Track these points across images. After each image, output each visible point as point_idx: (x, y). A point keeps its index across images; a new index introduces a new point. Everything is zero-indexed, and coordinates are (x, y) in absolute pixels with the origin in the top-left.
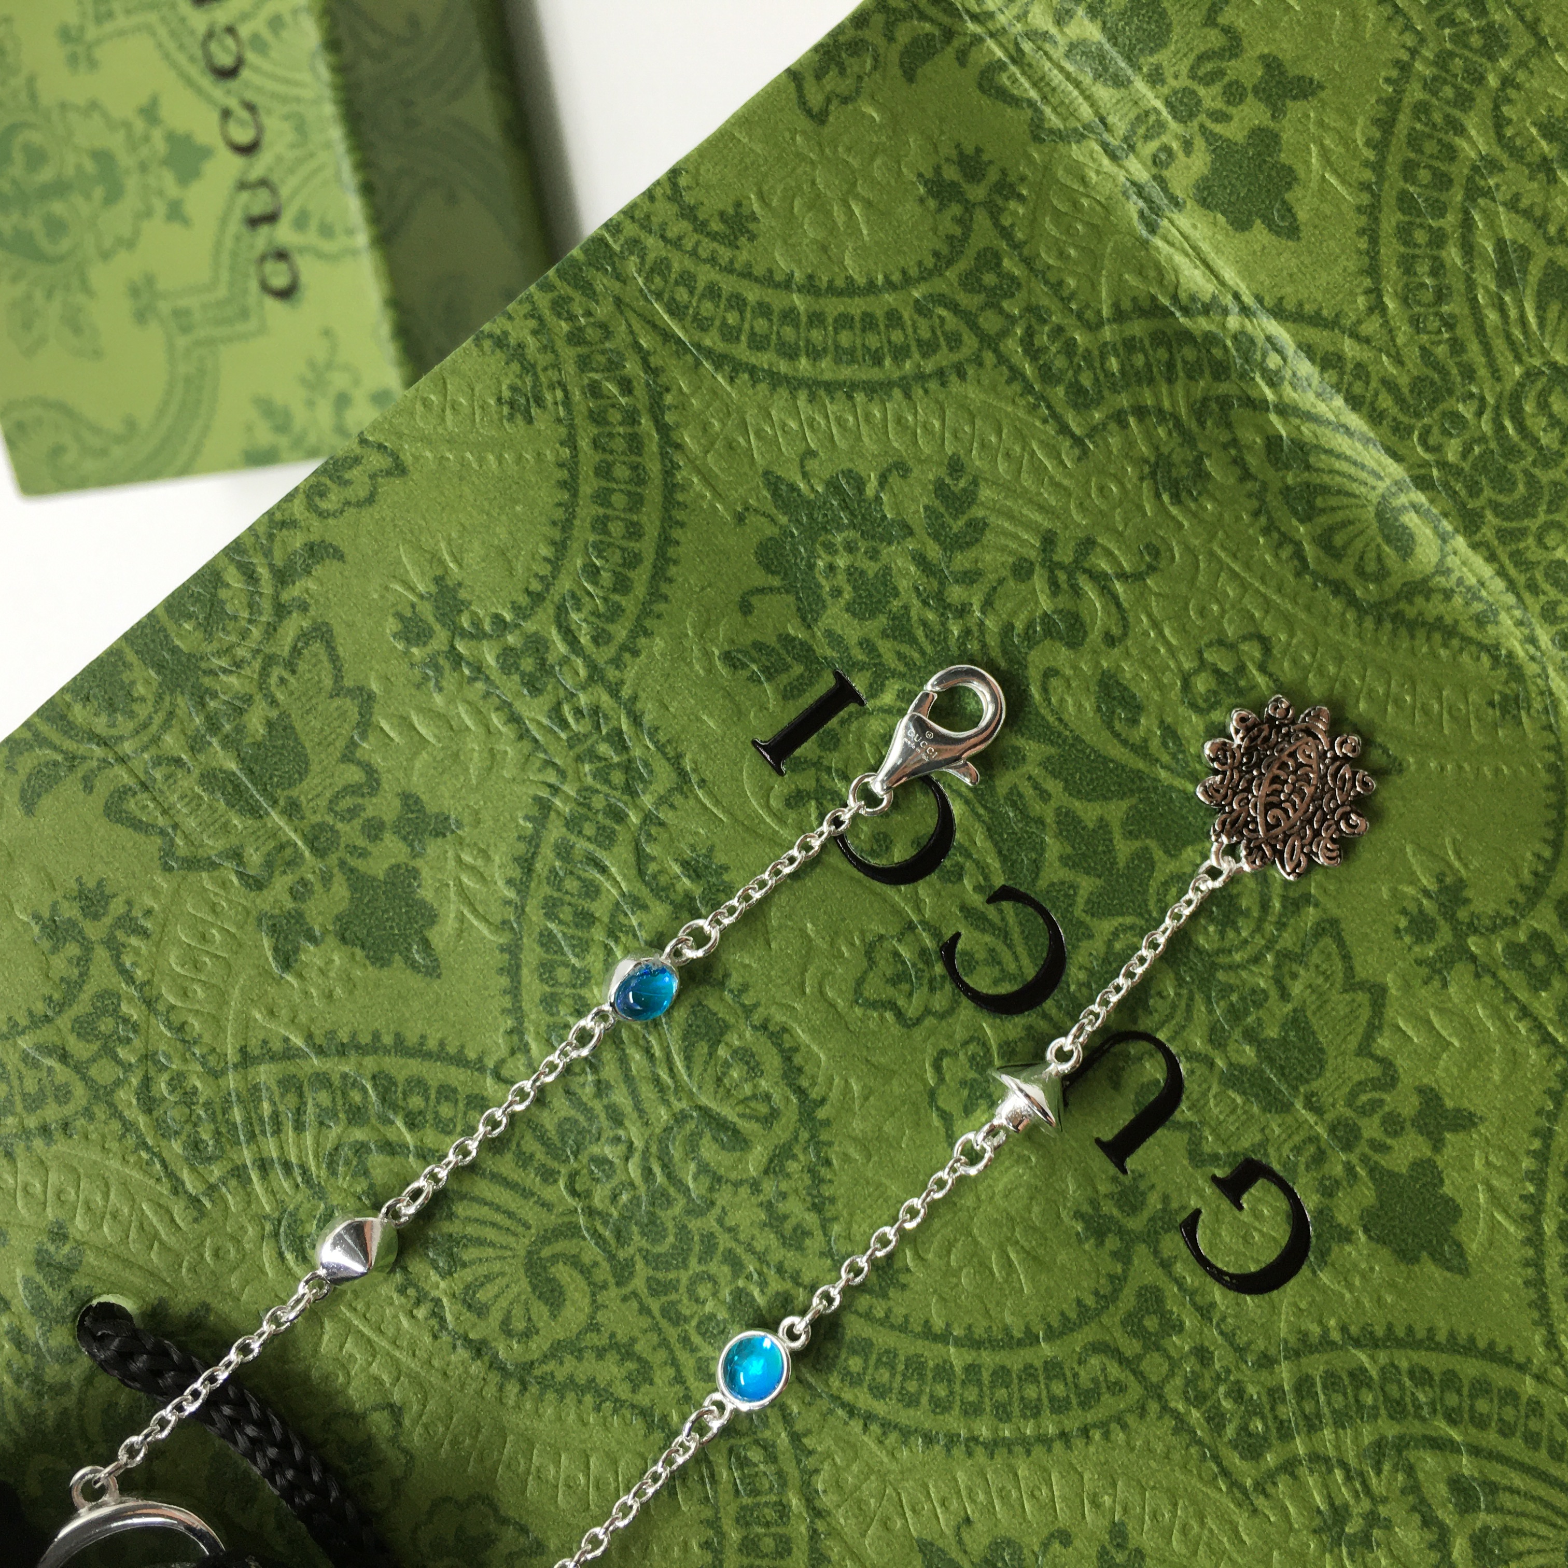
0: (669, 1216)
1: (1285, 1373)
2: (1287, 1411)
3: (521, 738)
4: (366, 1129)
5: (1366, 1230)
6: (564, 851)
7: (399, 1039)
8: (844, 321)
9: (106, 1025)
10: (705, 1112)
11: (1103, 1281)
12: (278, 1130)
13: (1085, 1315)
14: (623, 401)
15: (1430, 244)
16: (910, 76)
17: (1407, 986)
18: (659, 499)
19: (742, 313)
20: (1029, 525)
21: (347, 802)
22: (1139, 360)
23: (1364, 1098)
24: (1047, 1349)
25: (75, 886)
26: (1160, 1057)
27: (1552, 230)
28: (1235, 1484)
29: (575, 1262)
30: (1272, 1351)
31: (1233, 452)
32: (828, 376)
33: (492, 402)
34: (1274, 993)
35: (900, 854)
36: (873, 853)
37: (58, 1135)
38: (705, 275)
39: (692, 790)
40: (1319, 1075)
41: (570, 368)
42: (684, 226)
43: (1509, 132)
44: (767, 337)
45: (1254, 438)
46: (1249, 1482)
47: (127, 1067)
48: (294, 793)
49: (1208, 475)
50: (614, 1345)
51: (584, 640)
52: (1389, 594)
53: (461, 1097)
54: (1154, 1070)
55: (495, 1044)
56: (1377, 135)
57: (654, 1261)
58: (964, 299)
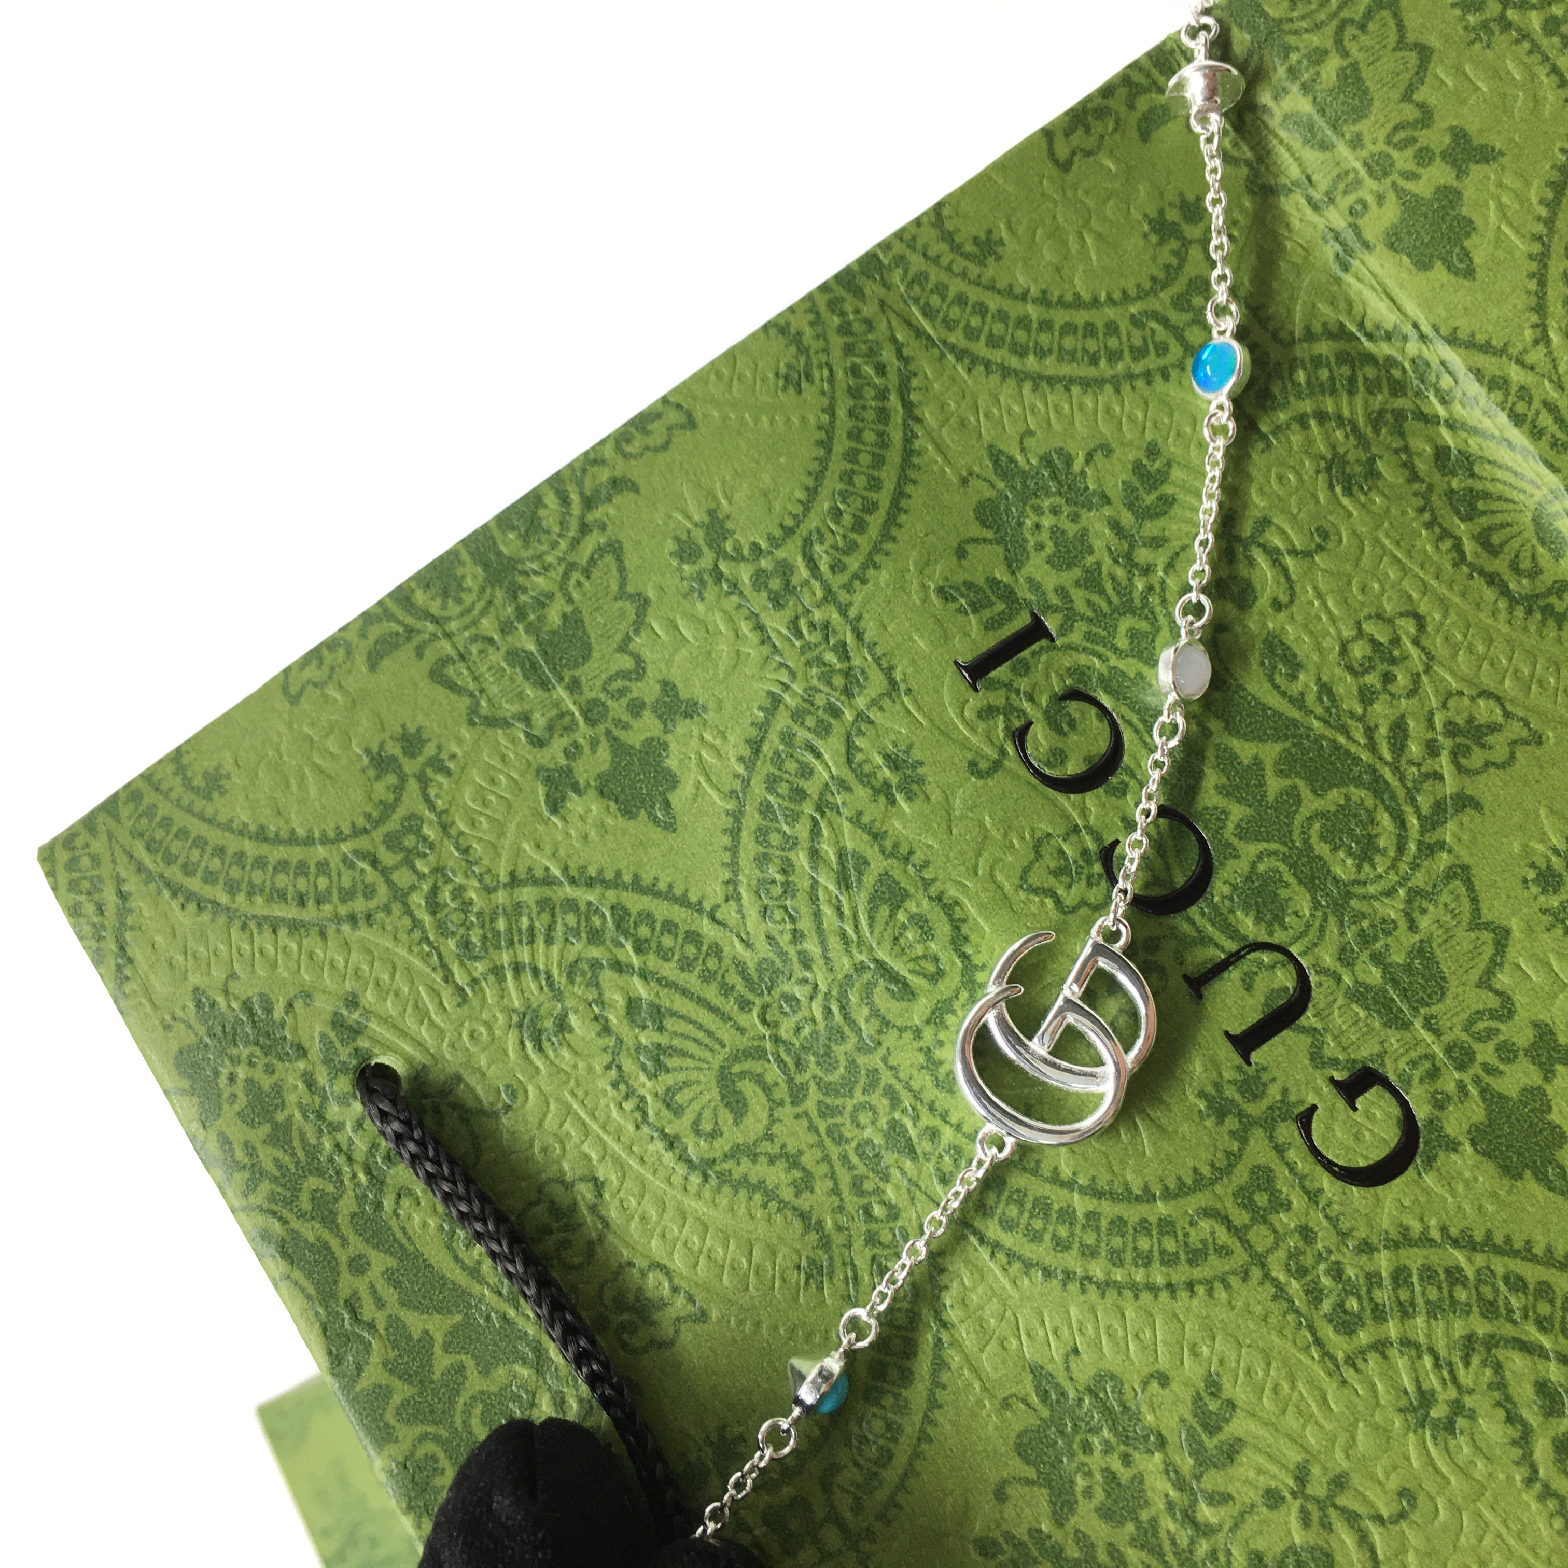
0: (840, 1051)
1: (1384, 1262)
2: (1383, 1295)
3: (763, 643)
4: (601, 949)
5: (1473, 1143)
6: (788, 738)
7: (636, 878)
8: (1069, 329)
9: (409, 841)
10: (879, 963)
11: (1219, 1155)
12: (531, 942)
13: (1200, 1183)
14: (877, 381)
16: (1145, 137)
17: (1530, 929)
18: (897, 460)
19: (983, 318)
21: (619, 684)
22: (1324, 374)
23: (1481, 1025)
24: (1162, 1208)
25: (400, 730)
26: (1291, 967)
28: (1326, 1354)
29: (759, 1080)
30: (1374, 1240)
31: (1404, 457)
32: (1050, 372)
33: (771, 375)
34: (1403, 924)
35: (1073, 767)
36: (1048, 764)
37: (362, 923)
38: (956, 286)
39: (899, 696)
40: (1439, 1001)
41: (836, 352)
42: (944, 247)
44: (1003, 339)
45: (1421, 446)
46: (1340, 1355)
47: (421, 876)
48: (577, 673)
49: (1379, 475)
50: (784, 1154)
51: (824, 568)
52: (1541, 589)
53: (681, 933)
54: (1285, 979)
55: (714, 892)
56: (1550, 195)
57: (826, 1088)
58: (1175, 317)
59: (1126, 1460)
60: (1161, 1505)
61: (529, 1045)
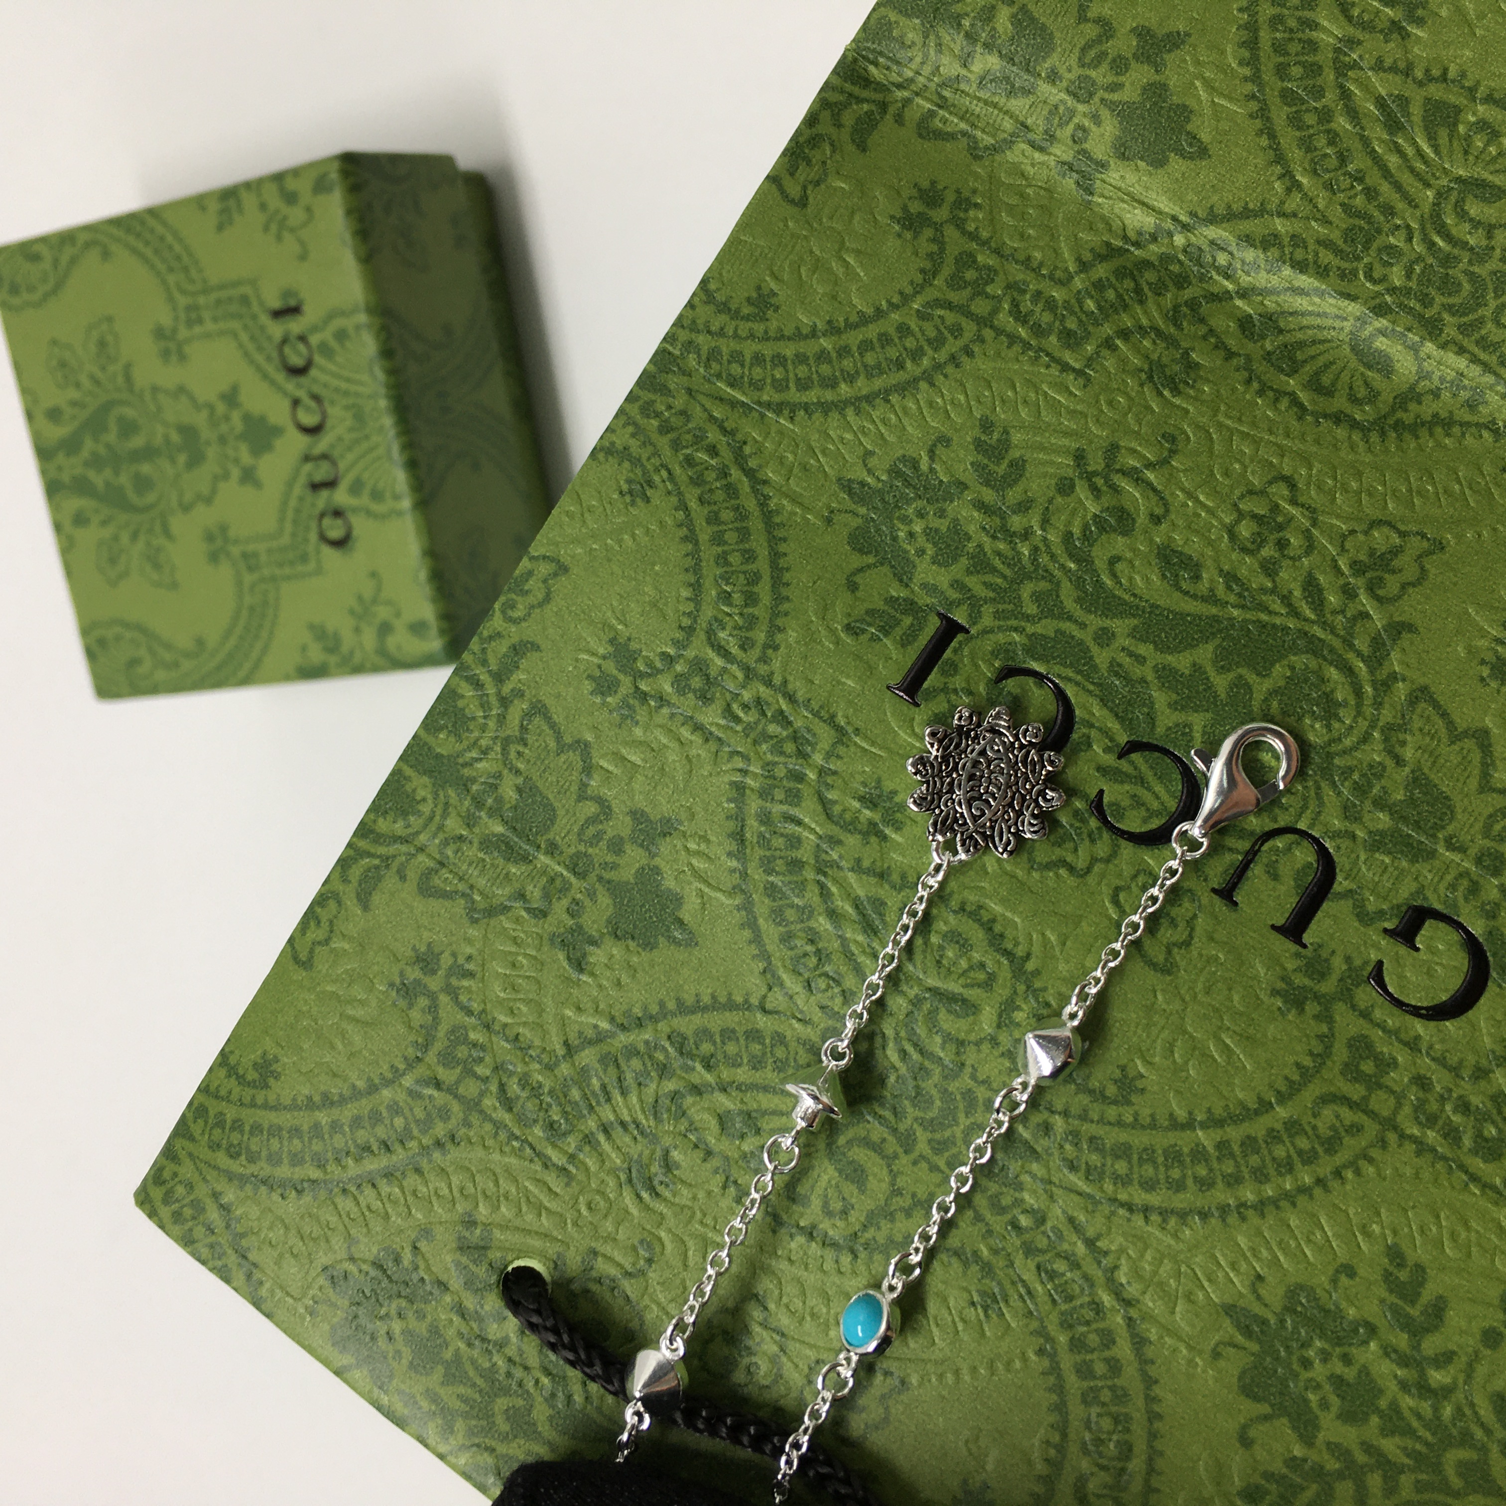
0: (929, 1085)
3: (707, 740)
4: (674, 1080)
6: (765, 818)
7: (680, 1002)
8: (866, 346)
9: (462, 1052)
10: (934, 991)
11: (1314, 1042)
12: (609, 1100)
13: (1307, 1075)
14: (713, 462)
15: (1320, 122)
16: (862, 147)
18: (761, 526)
19: (785, 367)
20: (1057, 451)
21: (591, 831)
22: (1111, 295)
23: (1498, 827)
24: (1282, 1112)
25: (413, 954)
26: (1305, 843)
27: (1419, 74)
28: (1486, 1186)
29: (866, 1142)
30: (1484, 1062)
31: (1213, 340)
32: (865, 392)
33: (615, 496)
34: (1390, 763)
37: (449, 1146)
38: (749, 349)
39: (850, 739)
40: (1452, 819)
41: (667, 452)
42: (723, 318)
43: (1355, 12)
44: (809, 378)
45: (1225, 323)
46: (1498, 1181)
47: (485, 1080)
48: (551, 836)
49: (1197, 364)
50: (918, 1201)
51: (735, 650)
52: (1384, 409)
53: (740, 1034)
54: (1305, 855)
55: (755, 985)
56: (1247, 54)
57: (930, 1125)
58: (955, 297)
59: (1347, 1359)
60: (1393, 1387)
61: (645, 1195)
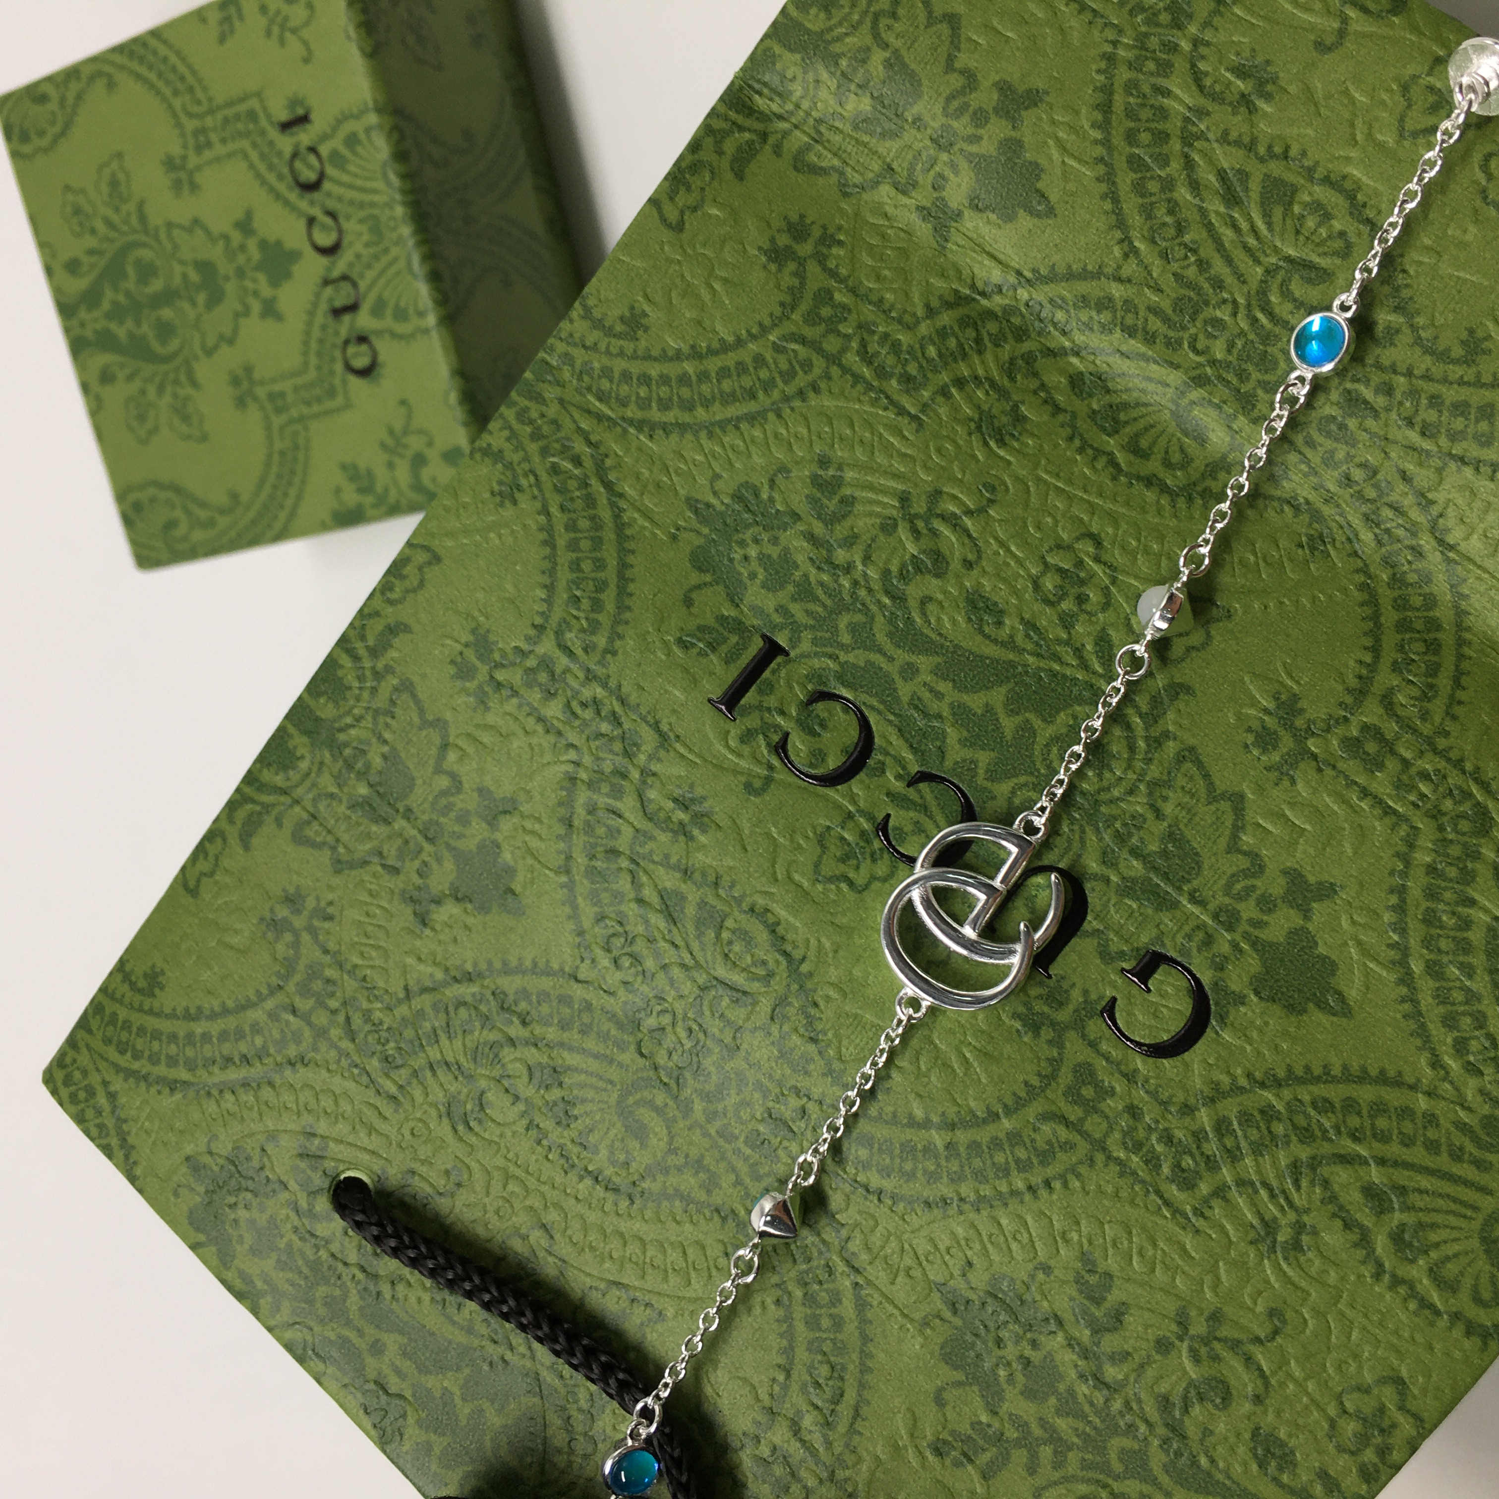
0: (709, 1062)
1: (1205, 1117)
2: (1212, 1147)
3: (548, 732)
4: (494, 1031)
5: (1257, 993)
6: (592, 808)
7: (505, 963)
8: (723, 373)
9: (317, 985)
10: (720, 981)
11: (1043, 1064)
12: (437, 1041)
13: (1032, 1092)
14: (576, 472)
15: (1163, 190)
16: (740, 176)
17: (1260, 790)
18: (613, 536)
19: (649, 386)
20: (884, 491)
21: (443, 802)
22: (952, 342)
23: (1238, 886)
24: (1007, 1124)
25: (283, 894)
27: (1262, 150)
28: (1177, 1212)
29: (651, 1105)
30: (1192, 1101)
31: (1043, 394)
32: (718, 418)
33: (487, 495)
34: (1150, 816)
35: (833, 762)
36: (811, 765)
37: (299, 1066)
38: (619, 365)
39: (671, 744)
40: (1198, 875)
41: (537, 459)
42: (599, 334)
43: (1208, 82)
44: (671, 399)
45: (1056, 379)
46: (1188, 1209)
47: (334, 1012)
48: (408, 802)
49: (1025, 418)
50: (689, 1162)
51: (579, 652)
52: (1195, 476)
53: (554, 999)
55: (570, 956)
56: (1100, 117)
58: (809, 332)
59: (1034, 1344)
60: (1073, 1374)
61: (460, 1128)
